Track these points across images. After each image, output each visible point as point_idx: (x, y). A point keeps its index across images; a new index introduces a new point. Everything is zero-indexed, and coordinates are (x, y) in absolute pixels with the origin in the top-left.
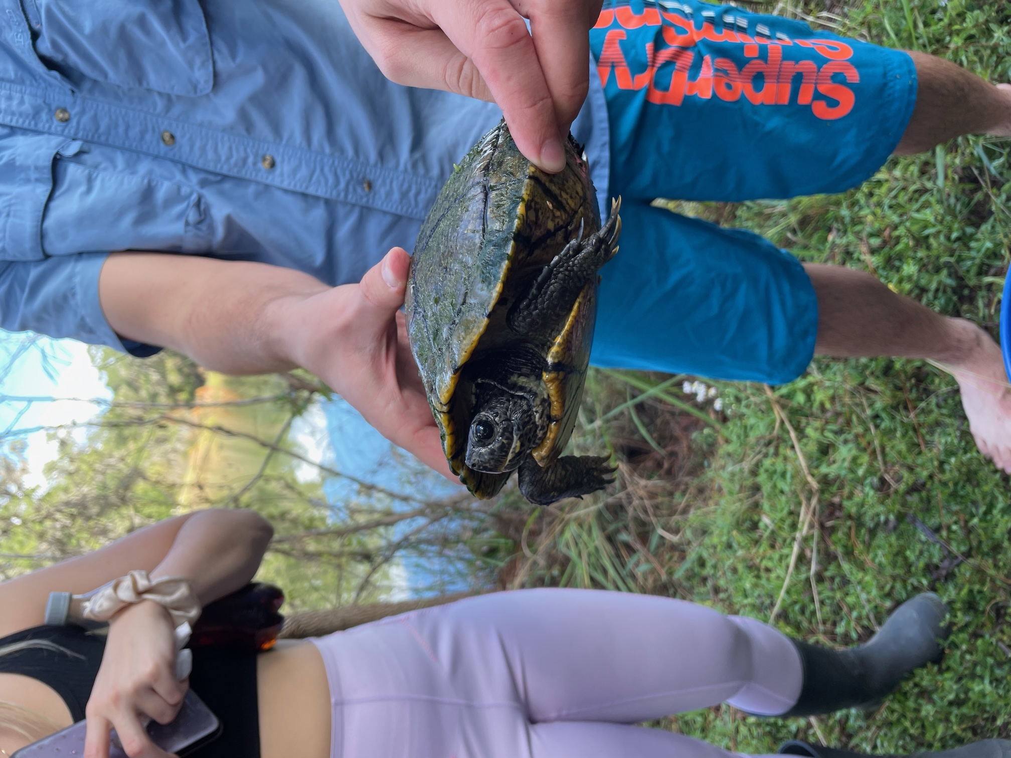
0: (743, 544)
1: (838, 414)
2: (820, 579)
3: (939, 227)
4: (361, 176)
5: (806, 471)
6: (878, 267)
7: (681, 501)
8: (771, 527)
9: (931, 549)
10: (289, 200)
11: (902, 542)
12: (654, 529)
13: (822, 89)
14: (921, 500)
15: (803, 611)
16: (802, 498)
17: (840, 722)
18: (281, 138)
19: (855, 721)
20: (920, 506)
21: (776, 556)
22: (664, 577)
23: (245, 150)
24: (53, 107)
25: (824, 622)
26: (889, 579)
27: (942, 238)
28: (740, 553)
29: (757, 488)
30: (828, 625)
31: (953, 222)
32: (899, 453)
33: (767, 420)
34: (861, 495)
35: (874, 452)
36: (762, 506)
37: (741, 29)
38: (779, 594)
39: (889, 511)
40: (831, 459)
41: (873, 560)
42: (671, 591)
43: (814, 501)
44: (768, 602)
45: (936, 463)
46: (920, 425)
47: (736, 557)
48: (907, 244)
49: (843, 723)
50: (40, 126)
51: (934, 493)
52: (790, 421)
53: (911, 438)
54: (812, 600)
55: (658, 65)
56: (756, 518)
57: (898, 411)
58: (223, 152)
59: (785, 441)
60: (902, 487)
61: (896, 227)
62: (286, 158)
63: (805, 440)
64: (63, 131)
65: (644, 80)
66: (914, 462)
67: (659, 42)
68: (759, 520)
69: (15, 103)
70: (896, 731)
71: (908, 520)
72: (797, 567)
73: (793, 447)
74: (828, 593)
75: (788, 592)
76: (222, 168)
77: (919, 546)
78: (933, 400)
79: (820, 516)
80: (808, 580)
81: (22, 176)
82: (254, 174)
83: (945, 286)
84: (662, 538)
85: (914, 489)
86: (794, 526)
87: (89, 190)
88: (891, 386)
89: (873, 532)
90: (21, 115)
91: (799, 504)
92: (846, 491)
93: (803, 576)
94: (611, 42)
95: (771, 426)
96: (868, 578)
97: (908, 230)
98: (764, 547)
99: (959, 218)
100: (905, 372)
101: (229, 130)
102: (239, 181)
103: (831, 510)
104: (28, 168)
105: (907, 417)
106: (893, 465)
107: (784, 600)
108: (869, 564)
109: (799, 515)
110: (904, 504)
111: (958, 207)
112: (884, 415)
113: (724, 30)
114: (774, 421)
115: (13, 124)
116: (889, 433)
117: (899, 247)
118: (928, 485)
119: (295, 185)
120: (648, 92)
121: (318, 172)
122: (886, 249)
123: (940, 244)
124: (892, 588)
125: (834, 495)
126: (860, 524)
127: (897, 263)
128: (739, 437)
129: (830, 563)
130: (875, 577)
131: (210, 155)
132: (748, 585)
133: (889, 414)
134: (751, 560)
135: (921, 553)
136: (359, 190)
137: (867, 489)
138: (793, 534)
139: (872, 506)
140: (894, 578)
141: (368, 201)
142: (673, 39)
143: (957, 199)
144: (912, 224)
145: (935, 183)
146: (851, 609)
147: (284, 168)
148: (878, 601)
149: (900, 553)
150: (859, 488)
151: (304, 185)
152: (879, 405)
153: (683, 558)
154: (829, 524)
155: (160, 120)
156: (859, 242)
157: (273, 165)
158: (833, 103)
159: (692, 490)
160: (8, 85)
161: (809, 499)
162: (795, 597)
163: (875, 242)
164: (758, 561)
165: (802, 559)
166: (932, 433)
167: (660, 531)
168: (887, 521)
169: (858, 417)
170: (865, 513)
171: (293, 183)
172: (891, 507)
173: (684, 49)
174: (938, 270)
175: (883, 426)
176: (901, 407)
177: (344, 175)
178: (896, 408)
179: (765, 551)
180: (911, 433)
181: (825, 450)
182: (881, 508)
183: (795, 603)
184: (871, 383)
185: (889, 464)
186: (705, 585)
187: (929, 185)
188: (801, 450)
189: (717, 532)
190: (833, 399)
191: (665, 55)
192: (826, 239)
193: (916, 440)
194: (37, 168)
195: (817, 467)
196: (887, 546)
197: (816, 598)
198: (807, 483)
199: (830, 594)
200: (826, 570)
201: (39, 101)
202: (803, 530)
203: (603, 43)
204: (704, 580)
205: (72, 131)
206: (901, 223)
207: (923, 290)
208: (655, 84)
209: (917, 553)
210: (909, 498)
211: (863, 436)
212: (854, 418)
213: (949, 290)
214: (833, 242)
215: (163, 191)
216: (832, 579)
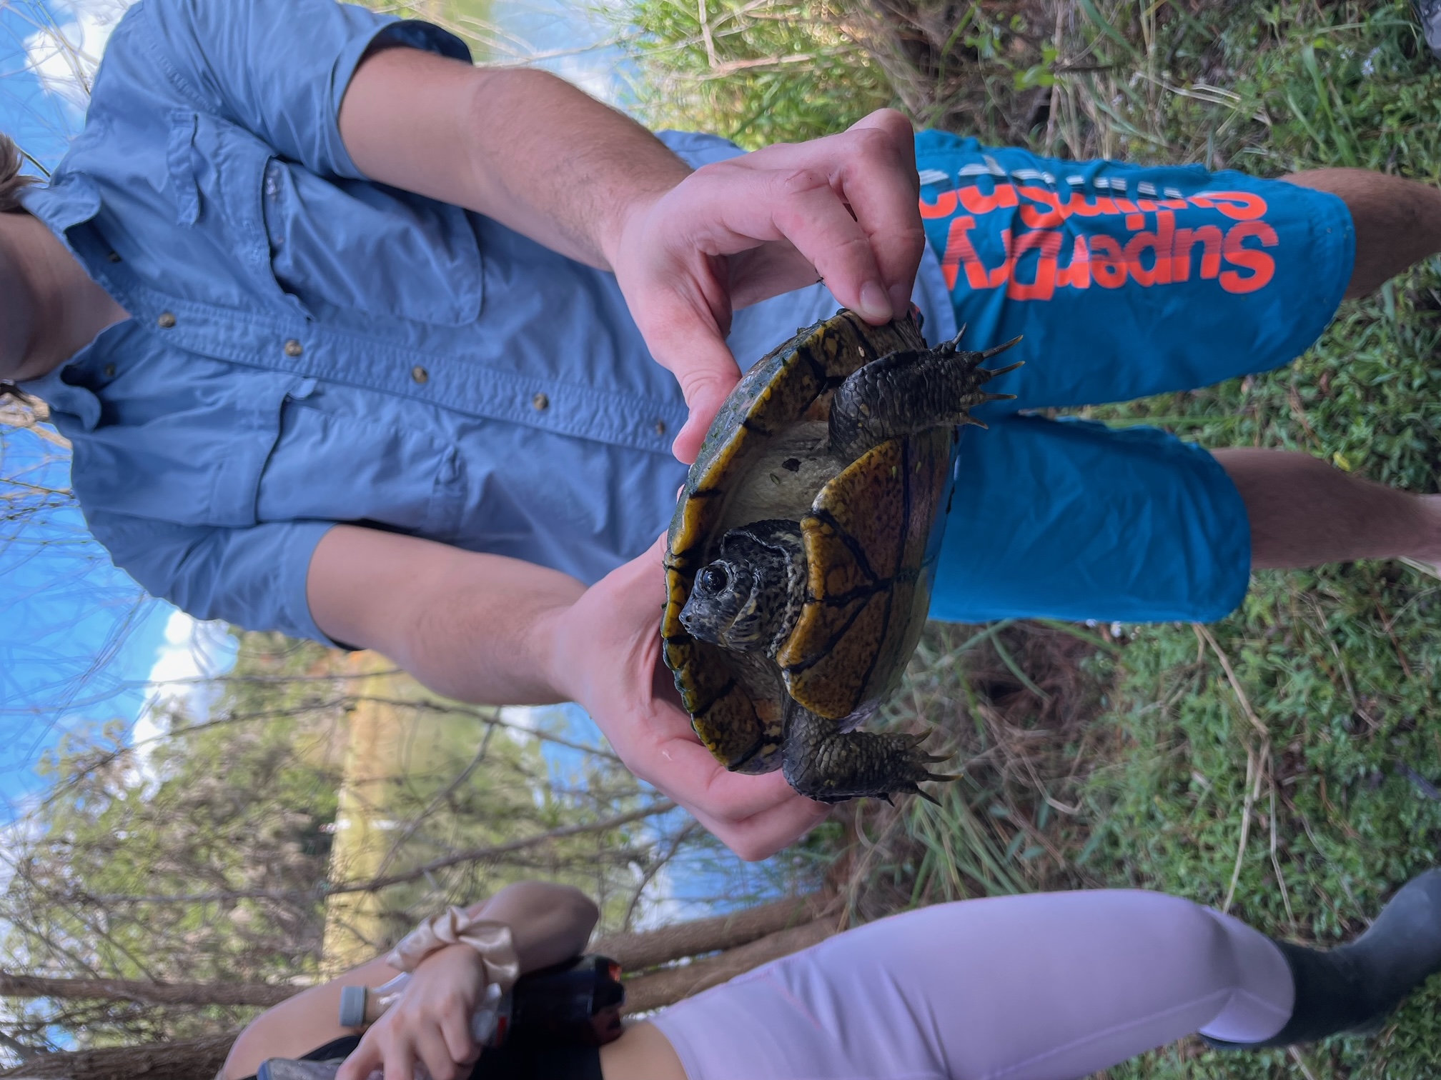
0: (1170, 814)
1: (1284, 630)
2: (1285, 858)
3: (1394, 372)
4: (653, 416)
5: (1249, 711)
6: (1316, 427)
7: (1075, 756)
8: (1208, 788)
9: (1434, 808)
10: (563, 445)
11: (1392, 802)
12: (1040, 797)
13: (1230, 258)
14: (1412, 743)
15: (1265, 903)
16: (1248, 747)
17: (1331, 1050)
18: (557, 374)
19: (1353, 1048)
20: (1412, 751)
21: (1219, 828)
22: (1063, 864)
23: (513, 389)
24: (283, 339)
25: (1297, 918)
26: (1380, 854)
27: (1401, 387)
28: (1167, 826)
29: (1181, 735)
30: (1303, 920)
31: (1413, 365)
32: (1375, 680)
33: (1185, 644)
34: (1329, 740)
35: (1340, 679)
36: (1191, 759)
37: (1119, 194)
38: (1229, 882)
39: (1371, 761)
40: (1282, 692)
41: (1355, 827)
42: (1074, 882)
43: (1265, 751)
44: (1214, 892)
45: (1427, 693)
46: (1399, 640)
47: (1162, 833)
48: (1353, 397)
49: (1336, 1054)
50: (265, 362)
51: (1429, 733)
52: (1218, 642)
53: (1389, 658)
54: (1277, 888)
55: (1018, 254)
56: (1184, 776)
57: (1367, 622)
58: (486, 392)
59: (1213, 669)
60: (1384, 727)
61: (1334, 373)
62: (563, 396)
63: (1241, 667)
64: (292, 368)
65: (1002, 274)
66: (1397, 691)
67: (1017, 226)
68: (1190, 780)
69: (236, 335)
70: (1411, 1061)
71: (1396, 771)
72: (1249, 842)
73: (1225, 677)
74: (1296, 877)
75: (1240, 878)
76: (483, 409)
77: (1416, 806)
78: (1413, 605)
79: (1275, 771)
80: (1267, 860)
81: (243, 421)
82: (522, 416)
83: (1412, 451)
84: (1052, 808)
85: (1402, 728)
86: (1240, 786)
87: (324, 438)
88: (1353, 589)
89: (1350, 790)
90: (243, 348)
91: (1244, 756)
92: (1307, 735)
93: (1260, 855)
94: (957, 234)
95: (1193, 649)
96: (1350, 854)
97: (1353, 378)
98: (1200, 816)
99: (1421, 358)
100: (1372, 571)
101: (495, 365)
102: (504, 425)
103: (1291, 761)
104: (252, 413)
105: (1381, 630)
106: (1369, 696)
107: (1236, 890)
108: (1351, 836)
109: (1245, 770)
110: (1390, 750)
111: (1418, 344)
112: (1347, 629)
113: (1098, 199)
114: (1195, 644)
115: (233, 358)
116: (1357, 654)
117: (1343, 399)
118: (1420, 722)
119: (573, 429)
120: (1008, 288)
121: (601, 413)
122: (1325, 403)
123: (1398, 395)
124: (1386, 865)
125: (1292, 741)
126: (1332, 779)
127: (1342, 420)
128: (1147, 664)
129: (1296, 836)
130: (1360, 851)
131: (470, 394)
132: (1182, 871)
133: (1355, 628)
134: (1185, 835)
135: (1420, 814)
136: (650, 432)
137: (1337, 731)
138: (1240, 796)
139: (1346, 755)
140: (1387, 853)
141: (660, 446)
142: (1034, 220)
143: (1416, 333)
144: (1356, 369)
145: (1381, 310)
146: (1331, 897)
147: (560, 408)
148: (1368, 883)
149: (1391, 817)
150: (1326, 730)
151: (583, 429)
152: (1338, 616)
153: (1085, 835)
154: (1288, 781)
155: (412, 354)
156: (1286, 394)
157: (546, 404)
158: (1246, 273)
159: (1088, 739)
160: (229, 313)
161: (1257, 749)
162: (1252, 885)
163: (1309, 393)
164: (1194, 836)
165: (1256, 831)
166: (1416, 649)
167: (1050, 801)
168: (1368, 774)
169: (1313, 633)
170: (1337, 764)
171: (570, 427)
172: (1372, 754)
173: (1048, 230)
174: (1399, 429)
175: (1348, 644)
176: (1370, 616)
177: (632, 415)
178: (1363, 618)
179: (1202, 821)
180: (1388, 651)
181: (1271, 680)
182: (1360, 757)
183: (1253, 892)
184: (1325, 586)
185: (1363, 697)
186: (1122, 872)
187: (1374, 312)
188: (1238, 680)
189: (1130, 797)
190: (1274, 609)
191: (1026, 240)
192: (1239, 389)
193: (1396, 662)
194: (262, 414)
195: (1263, 704)
196: (1372, 808)
197: (1282, 884)
198: (1252, 727)
199: (1301, 878)
200: (1291, 844)
201: (267, 331)
202: (1254, 793)
203: (946, 236)
204: (1120, 864)
205: (304, 368)
206: (1342, 365)
207: (1383, 457)
208: (1017, 276)
209: (1414, 814)
210: (1396, 742)
211: (1323, 658)
212: (1307, 635)
213: (1418, 457)
214: (1250, 395)
215: (411, 443)
216: (1301, 856)
